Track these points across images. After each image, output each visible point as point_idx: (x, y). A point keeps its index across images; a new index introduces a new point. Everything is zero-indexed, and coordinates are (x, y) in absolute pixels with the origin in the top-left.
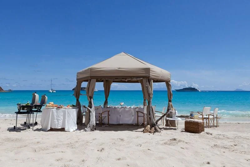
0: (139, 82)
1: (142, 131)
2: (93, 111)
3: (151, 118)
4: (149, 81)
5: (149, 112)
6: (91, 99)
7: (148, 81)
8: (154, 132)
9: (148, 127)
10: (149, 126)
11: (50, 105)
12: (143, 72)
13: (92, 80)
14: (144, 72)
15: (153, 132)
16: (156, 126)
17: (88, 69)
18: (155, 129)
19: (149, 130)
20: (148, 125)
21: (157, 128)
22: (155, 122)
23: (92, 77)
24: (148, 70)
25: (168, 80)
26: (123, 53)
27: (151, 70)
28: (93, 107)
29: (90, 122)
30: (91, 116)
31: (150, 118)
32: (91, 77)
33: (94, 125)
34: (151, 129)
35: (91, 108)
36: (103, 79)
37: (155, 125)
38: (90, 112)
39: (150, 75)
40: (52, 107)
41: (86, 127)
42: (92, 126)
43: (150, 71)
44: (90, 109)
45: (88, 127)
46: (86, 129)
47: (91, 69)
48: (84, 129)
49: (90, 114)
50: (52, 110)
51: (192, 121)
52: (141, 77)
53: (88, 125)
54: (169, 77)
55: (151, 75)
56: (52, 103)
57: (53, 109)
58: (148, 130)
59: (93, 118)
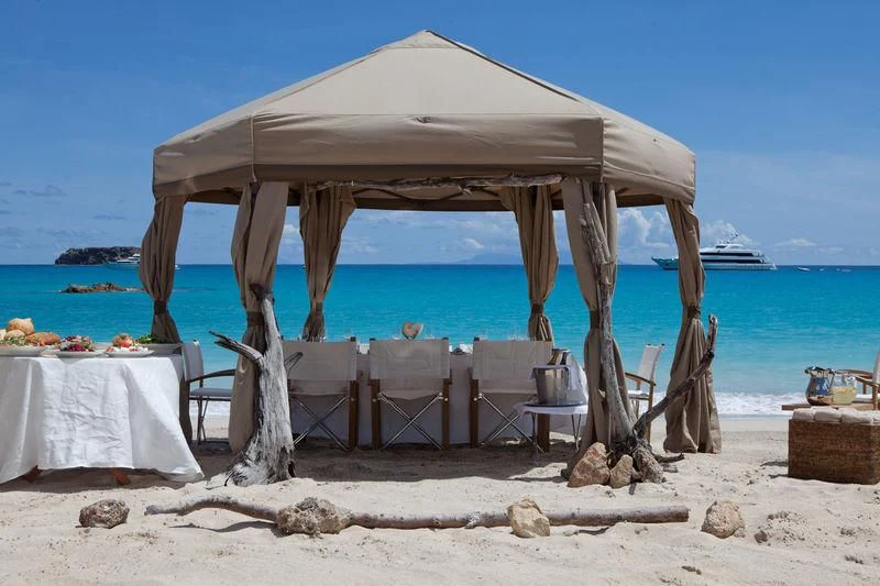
0: (508, 203)
1: (556, 480)
2: (278, 368)
3: (612, 406)
4: (597, 196)
5: (602, 371)
6: (260, 299)
7: (589, 196)
8: (634, 481)
9: (595, 452)
10: (600, 447)
11: (13, 333)
12: (565, 144)
13: (264, 186)
14: (572, 145)
15: (628, 480)
16: (642, 449)
17: (241, 123)
18: (635, 465)
19: (605, 471)
20: (594, 440)
21: (648, 458)
22: (631, 424)
23: (267, 173)
24: (590, 132)
25: (685, 189)
26: (425, 37)
27: (607, 131)
28: (276, 345)
29: (265, 430)
30: (267, 399)
31: (605, 403)
32: (258, 168)
33: (284, 449)
34: (611, 466)
35: (263, 349)
36: (329, 184)
37: (634, 444)
38: (258, 371)
39: (601, 157)
40: (30, 347)
41: (243, 460)
42: (274, 455)
43: (601, 137)
44: (257, 355)
45: (253, 456)
46: (239, 468)
47: (258, 125)
48: (228, 469)
49: (262, 383)
50: (37, 365)
51: (831, 416)
52: (555, 174)
53: (253, 446)
54: (690, 177)
55: (609, 160)
56: (27, 323)
57: (37, 355)
58: (595, 473)
59: (279, 410)
